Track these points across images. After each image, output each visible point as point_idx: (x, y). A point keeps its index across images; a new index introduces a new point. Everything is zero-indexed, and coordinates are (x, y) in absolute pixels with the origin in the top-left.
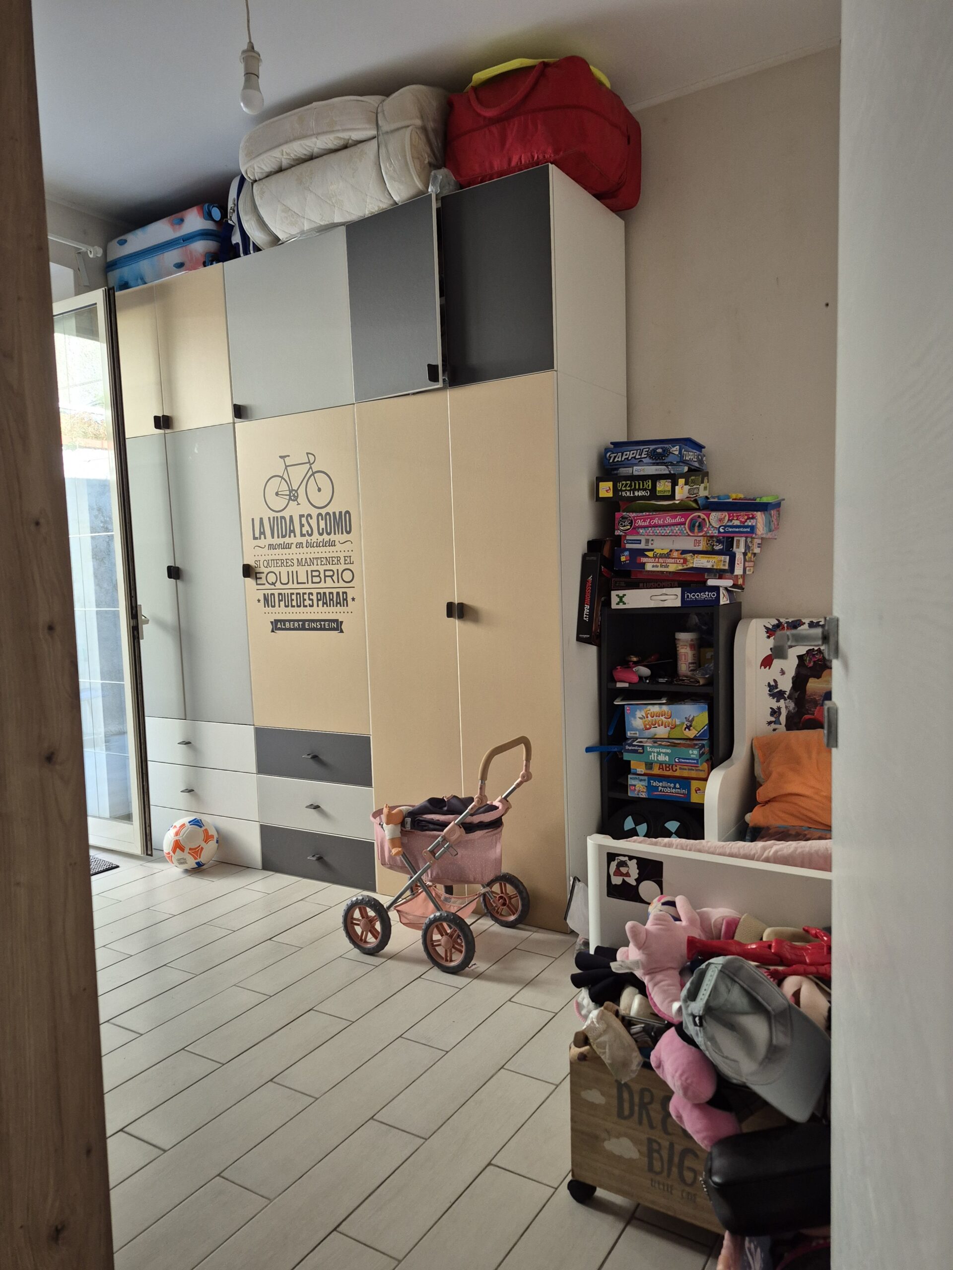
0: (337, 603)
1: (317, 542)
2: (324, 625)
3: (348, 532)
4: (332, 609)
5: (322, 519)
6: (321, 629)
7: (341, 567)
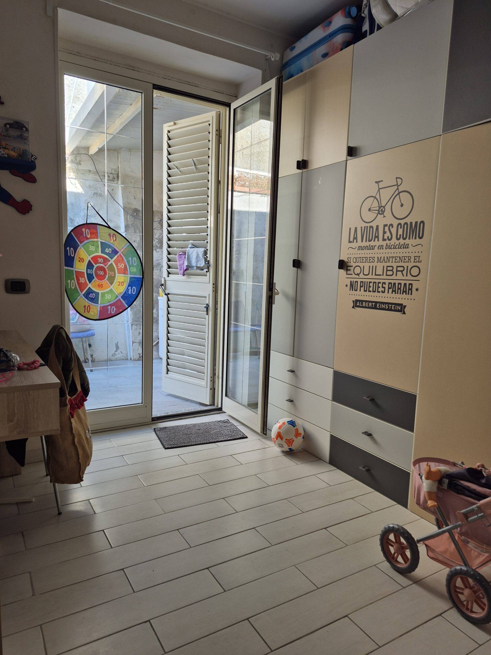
0: (403, 292)
1: (394, 245)
2: (391, 307)
3: (420, 238)
4: (399, 296)
5: (401, 228)
6: (388, 310)
7: (410, 265)
